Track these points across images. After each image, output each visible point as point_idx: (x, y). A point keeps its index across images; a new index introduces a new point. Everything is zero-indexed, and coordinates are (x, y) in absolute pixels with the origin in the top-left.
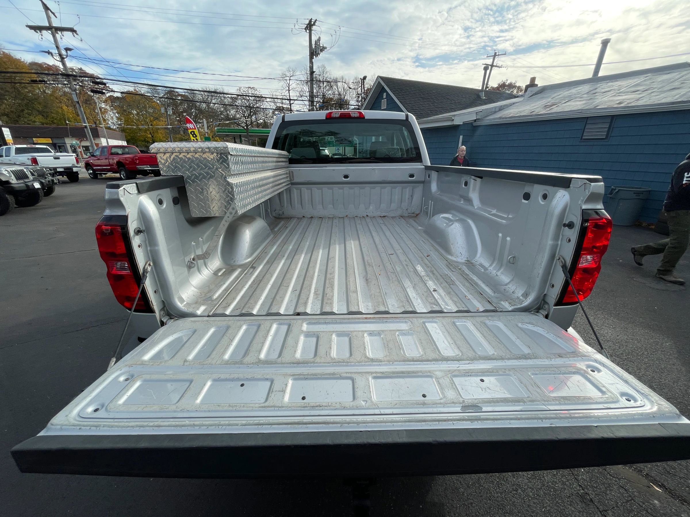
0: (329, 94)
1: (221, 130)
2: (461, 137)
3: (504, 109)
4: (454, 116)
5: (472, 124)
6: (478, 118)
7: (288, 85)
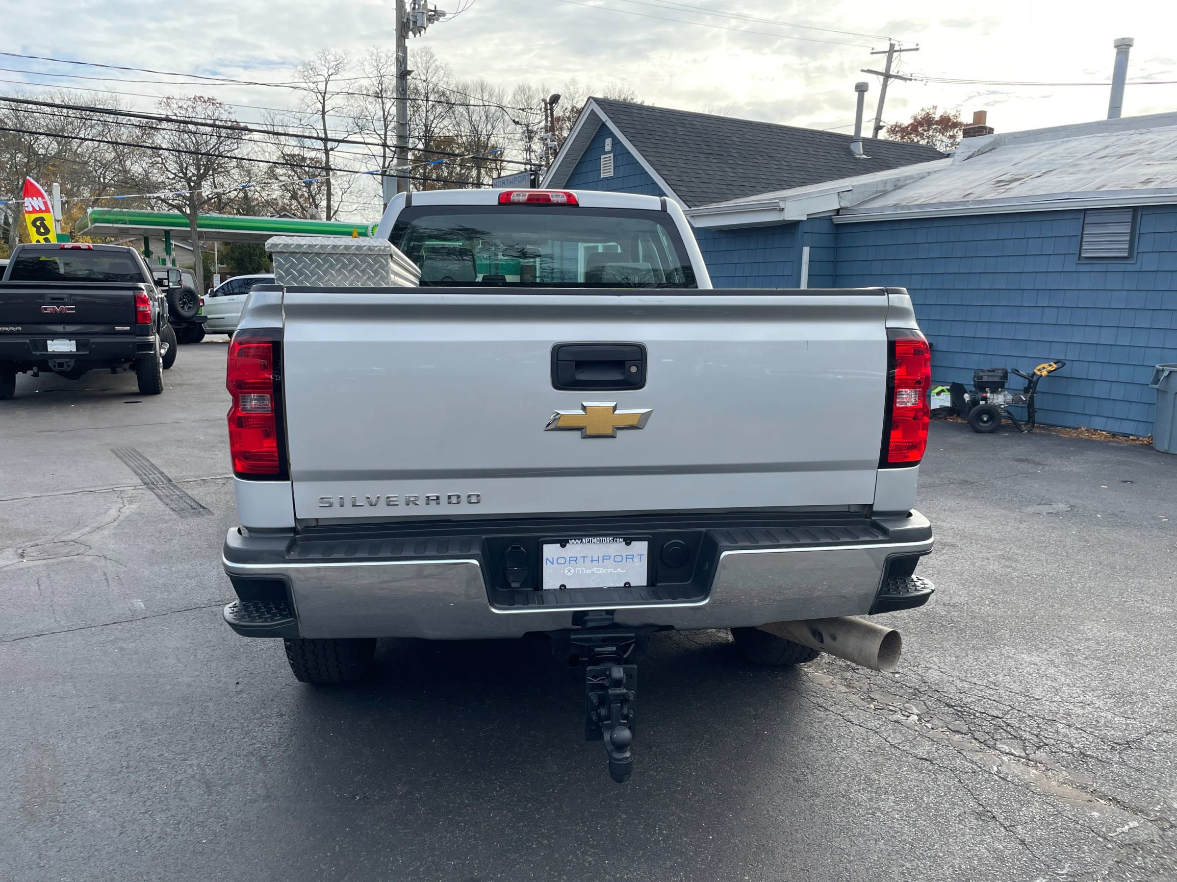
0: (443, 128)
1: (107, 217)
2: (806, 251)
3: (907, 187)
4: (784, 199)
5: (830, 219)
6: (843, 204)
7: (320, 97)
